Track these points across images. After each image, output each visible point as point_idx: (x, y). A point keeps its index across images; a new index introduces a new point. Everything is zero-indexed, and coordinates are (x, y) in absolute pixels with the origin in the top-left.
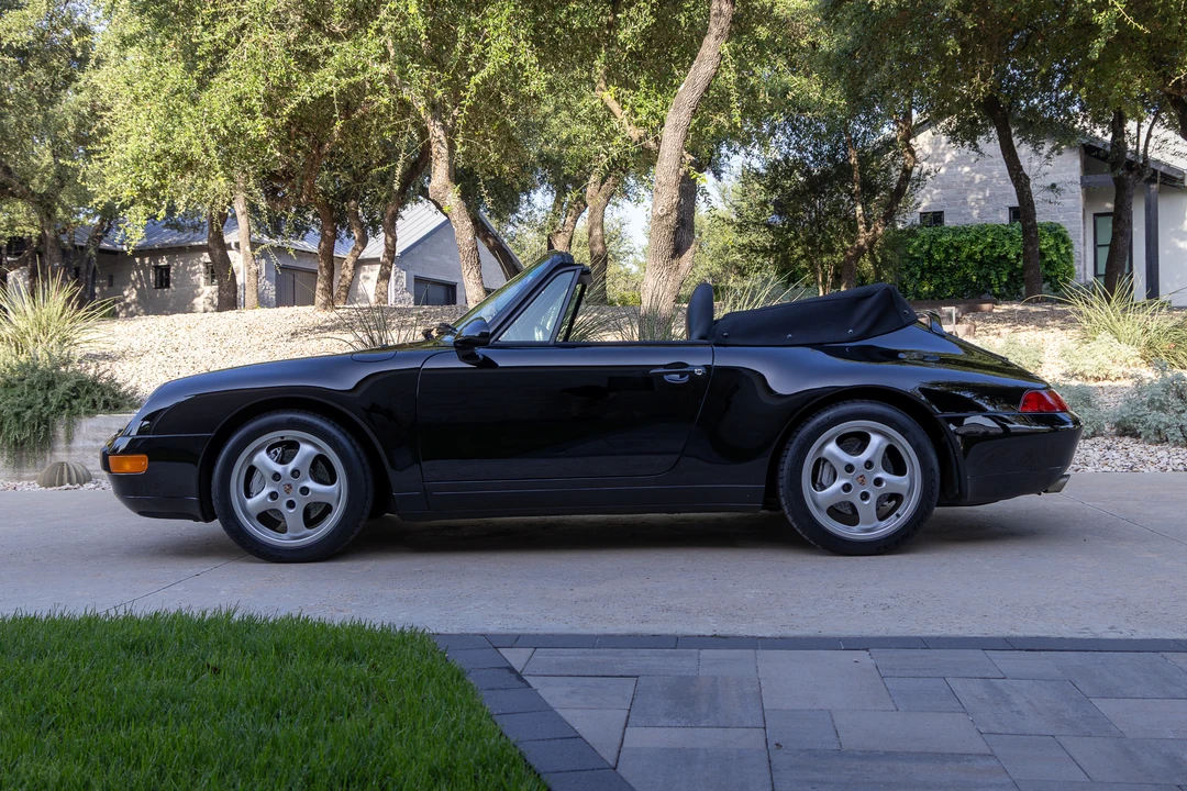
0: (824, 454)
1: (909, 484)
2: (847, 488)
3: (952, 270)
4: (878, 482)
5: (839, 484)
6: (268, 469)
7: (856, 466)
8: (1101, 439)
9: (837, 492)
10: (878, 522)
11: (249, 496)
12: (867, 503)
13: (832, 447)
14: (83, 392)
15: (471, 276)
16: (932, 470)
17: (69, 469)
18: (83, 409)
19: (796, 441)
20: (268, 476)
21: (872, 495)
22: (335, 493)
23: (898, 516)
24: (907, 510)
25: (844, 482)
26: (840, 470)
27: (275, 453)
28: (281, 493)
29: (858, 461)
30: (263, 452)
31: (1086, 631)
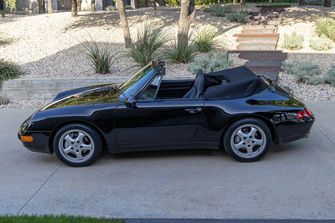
0: (237, 134)
1: (262, 142)
2: (244, 144)
4: (253, 142)
6: (70, 141)
7: (246, 137)
8: (320, 85)
9: (241, 144)
10: (253, 153)
11: (65, 148)
12: (250, 148)
13: (240, 131)
14: (3, 72)
15: (123, 19)
16: (269, 138)
17: (2, 99)
18: (4, 78)
19: (229, 130)
20: (70, 143)
21: (251, 146)
22: (91, 147)
23: (259, 151)
24: (262, 149)
25: (243, 142)
26: (242, 138)
27: (72, 135)
28: (74, 148)
29: (248, 136)
30: (68, 136)
31: (312, 215)
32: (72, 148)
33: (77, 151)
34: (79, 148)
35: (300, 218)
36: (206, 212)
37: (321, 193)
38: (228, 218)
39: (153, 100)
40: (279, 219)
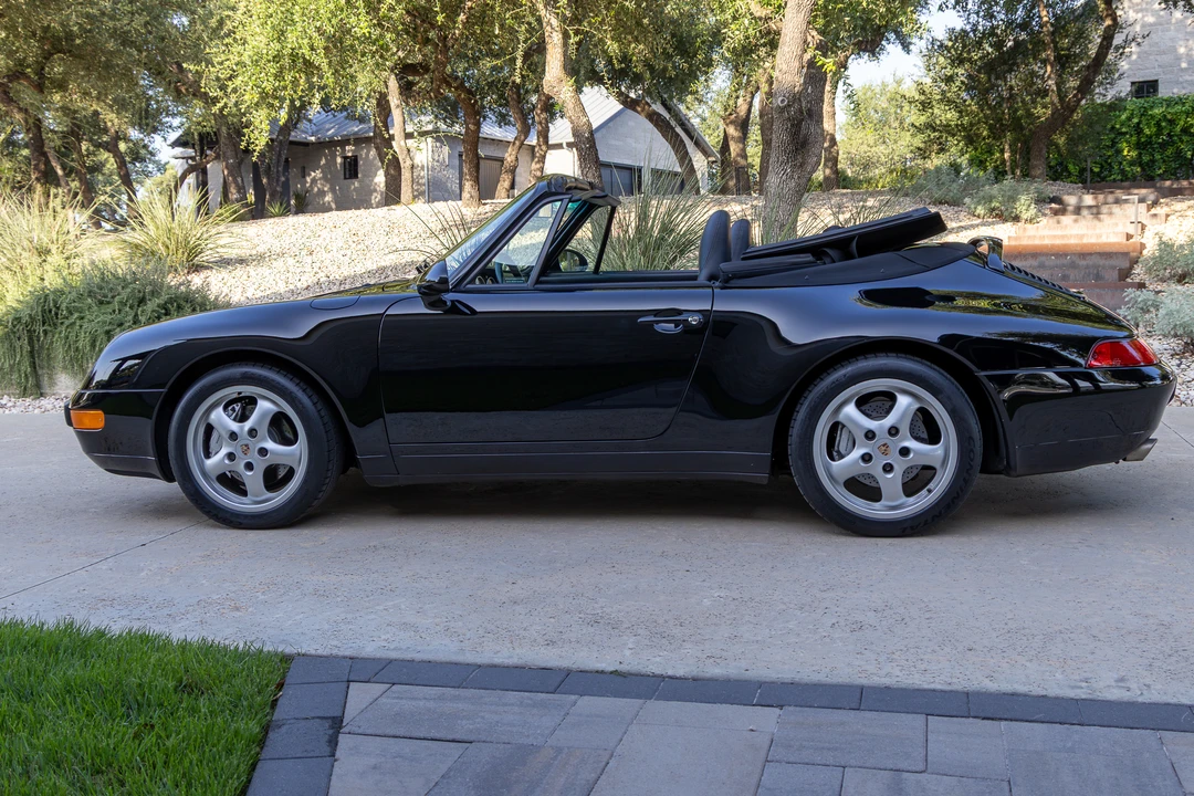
0: (841, 417)
1: (943, 455)
2: (866, 458)
3: (1163, 146)
4: (905, 452)
5: (857, 453)
6: (225, 428)
7: (877, 433)
9: (855, 462)
10: (904, 499)
11: (207, 456)
12: (890, 476)
13: (851, 410)
16: (971, 438)
19: (807, 403)
20: (226, 436)
21: (896, 466)
22: (296, 454)
23: (930, 491)
24: (940, 485)
25: (863, 451)
26: (860, 437)
27: (233, 410)
28: (239, 454)
29: (881, 427)
30: (220, 409)
31: (1084, 684)
32: (231, 456)
33: (249, 466)
34: (254, 457)
35: (1022, 689)
36: (628, 653)
37: (1154, 627)
38: (708, 675)
39: (525, 285)
40: (926, 686)
